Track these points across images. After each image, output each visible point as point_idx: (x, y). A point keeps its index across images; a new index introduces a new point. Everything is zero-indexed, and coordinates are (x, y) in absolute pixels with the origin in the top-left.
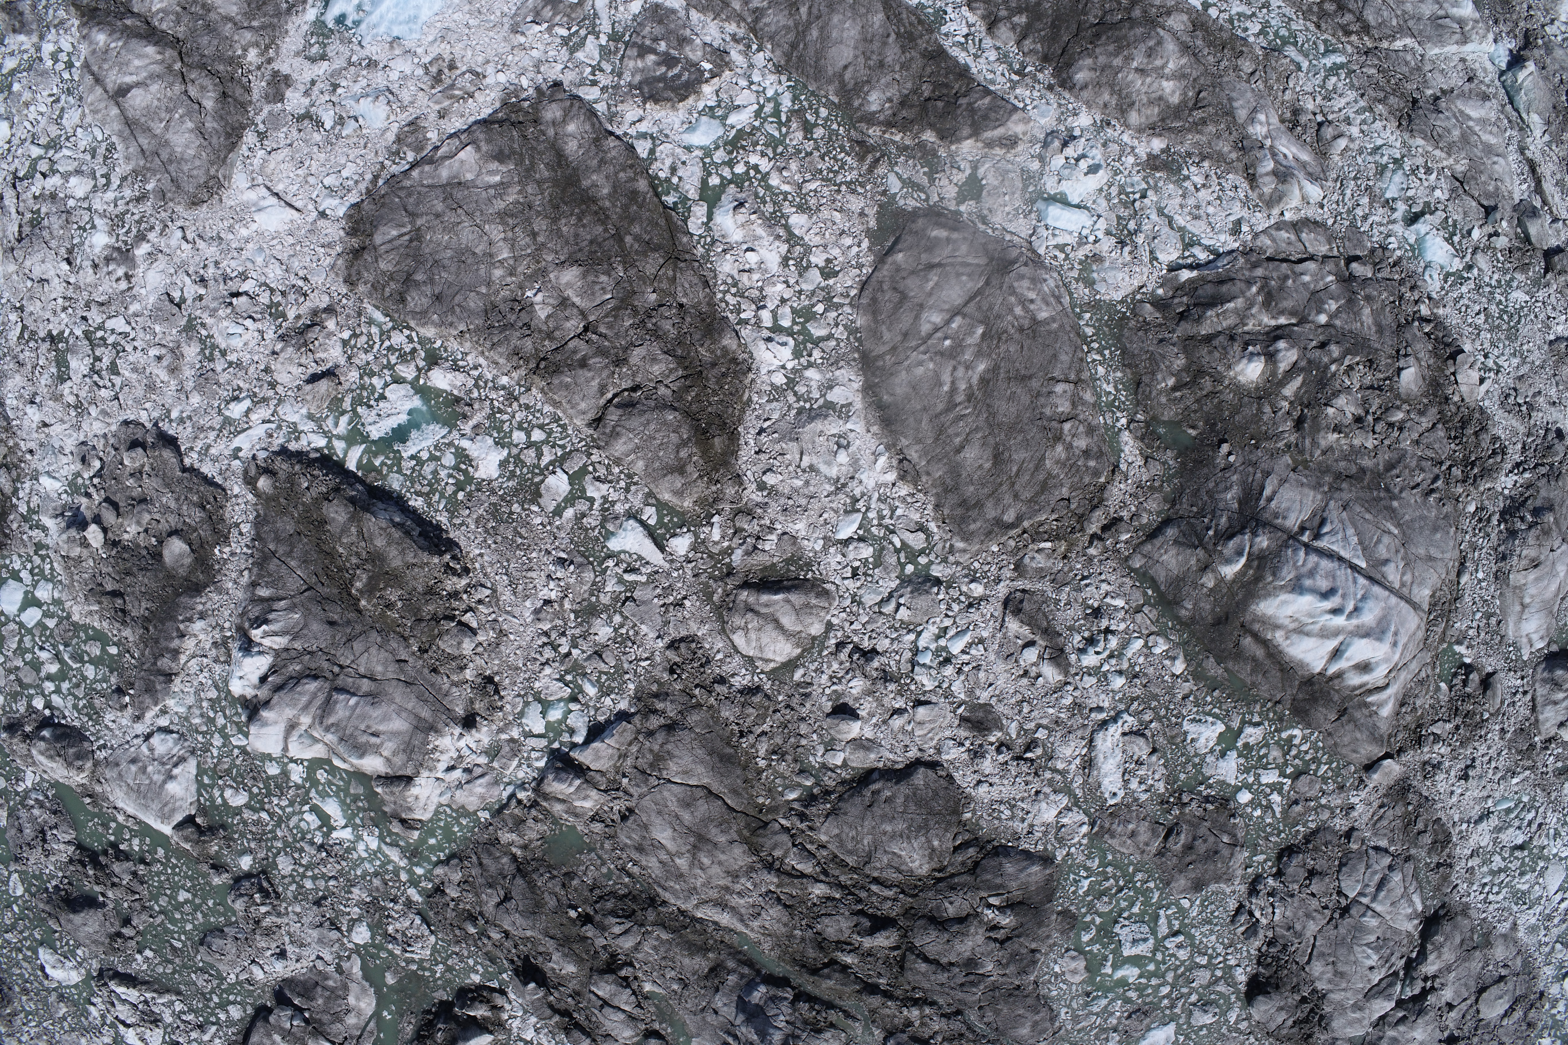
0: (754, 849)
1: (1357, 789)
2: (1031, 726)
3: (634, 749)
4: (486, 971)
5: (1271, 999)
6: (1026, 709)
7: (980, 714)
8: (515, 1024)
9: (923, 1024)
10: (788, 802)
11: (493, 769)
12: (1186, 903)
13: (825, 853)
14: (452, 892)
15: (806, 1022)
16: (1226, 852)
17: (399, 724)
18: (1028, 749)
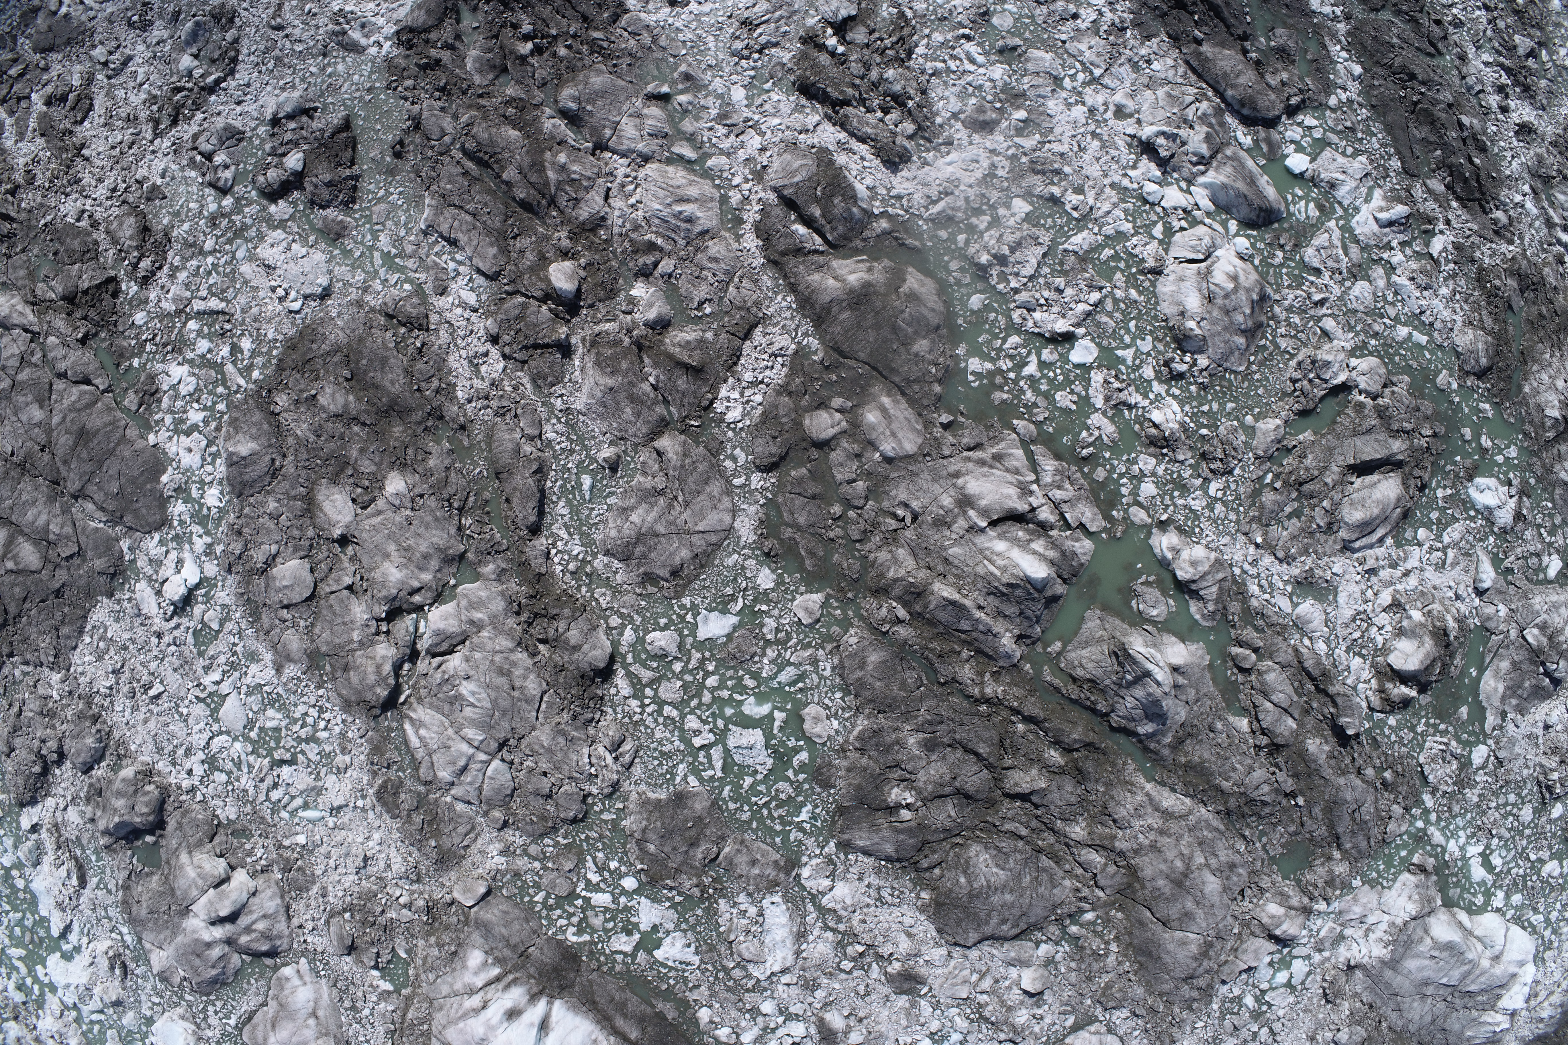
0: (1133, 871)
1: (498, 871)
2: (856, 973)
3: (1223, 957)
4: (1382, 730)
5: (590, 664)
6: (861, 989)
7: (906, 986)
8: (1366, 675)
9: (981, 674)
10: (1093, 910)
11: (1341, 925)
12: (693, 781)
13: (1067, 867)
14: (1397, 810)
15: (1103, 691)
16: (652, 836)
17: (1411, 964)
18: (862, 955)
